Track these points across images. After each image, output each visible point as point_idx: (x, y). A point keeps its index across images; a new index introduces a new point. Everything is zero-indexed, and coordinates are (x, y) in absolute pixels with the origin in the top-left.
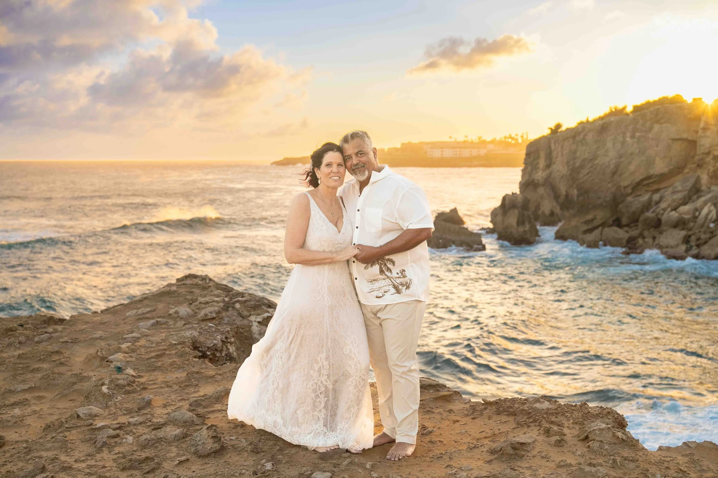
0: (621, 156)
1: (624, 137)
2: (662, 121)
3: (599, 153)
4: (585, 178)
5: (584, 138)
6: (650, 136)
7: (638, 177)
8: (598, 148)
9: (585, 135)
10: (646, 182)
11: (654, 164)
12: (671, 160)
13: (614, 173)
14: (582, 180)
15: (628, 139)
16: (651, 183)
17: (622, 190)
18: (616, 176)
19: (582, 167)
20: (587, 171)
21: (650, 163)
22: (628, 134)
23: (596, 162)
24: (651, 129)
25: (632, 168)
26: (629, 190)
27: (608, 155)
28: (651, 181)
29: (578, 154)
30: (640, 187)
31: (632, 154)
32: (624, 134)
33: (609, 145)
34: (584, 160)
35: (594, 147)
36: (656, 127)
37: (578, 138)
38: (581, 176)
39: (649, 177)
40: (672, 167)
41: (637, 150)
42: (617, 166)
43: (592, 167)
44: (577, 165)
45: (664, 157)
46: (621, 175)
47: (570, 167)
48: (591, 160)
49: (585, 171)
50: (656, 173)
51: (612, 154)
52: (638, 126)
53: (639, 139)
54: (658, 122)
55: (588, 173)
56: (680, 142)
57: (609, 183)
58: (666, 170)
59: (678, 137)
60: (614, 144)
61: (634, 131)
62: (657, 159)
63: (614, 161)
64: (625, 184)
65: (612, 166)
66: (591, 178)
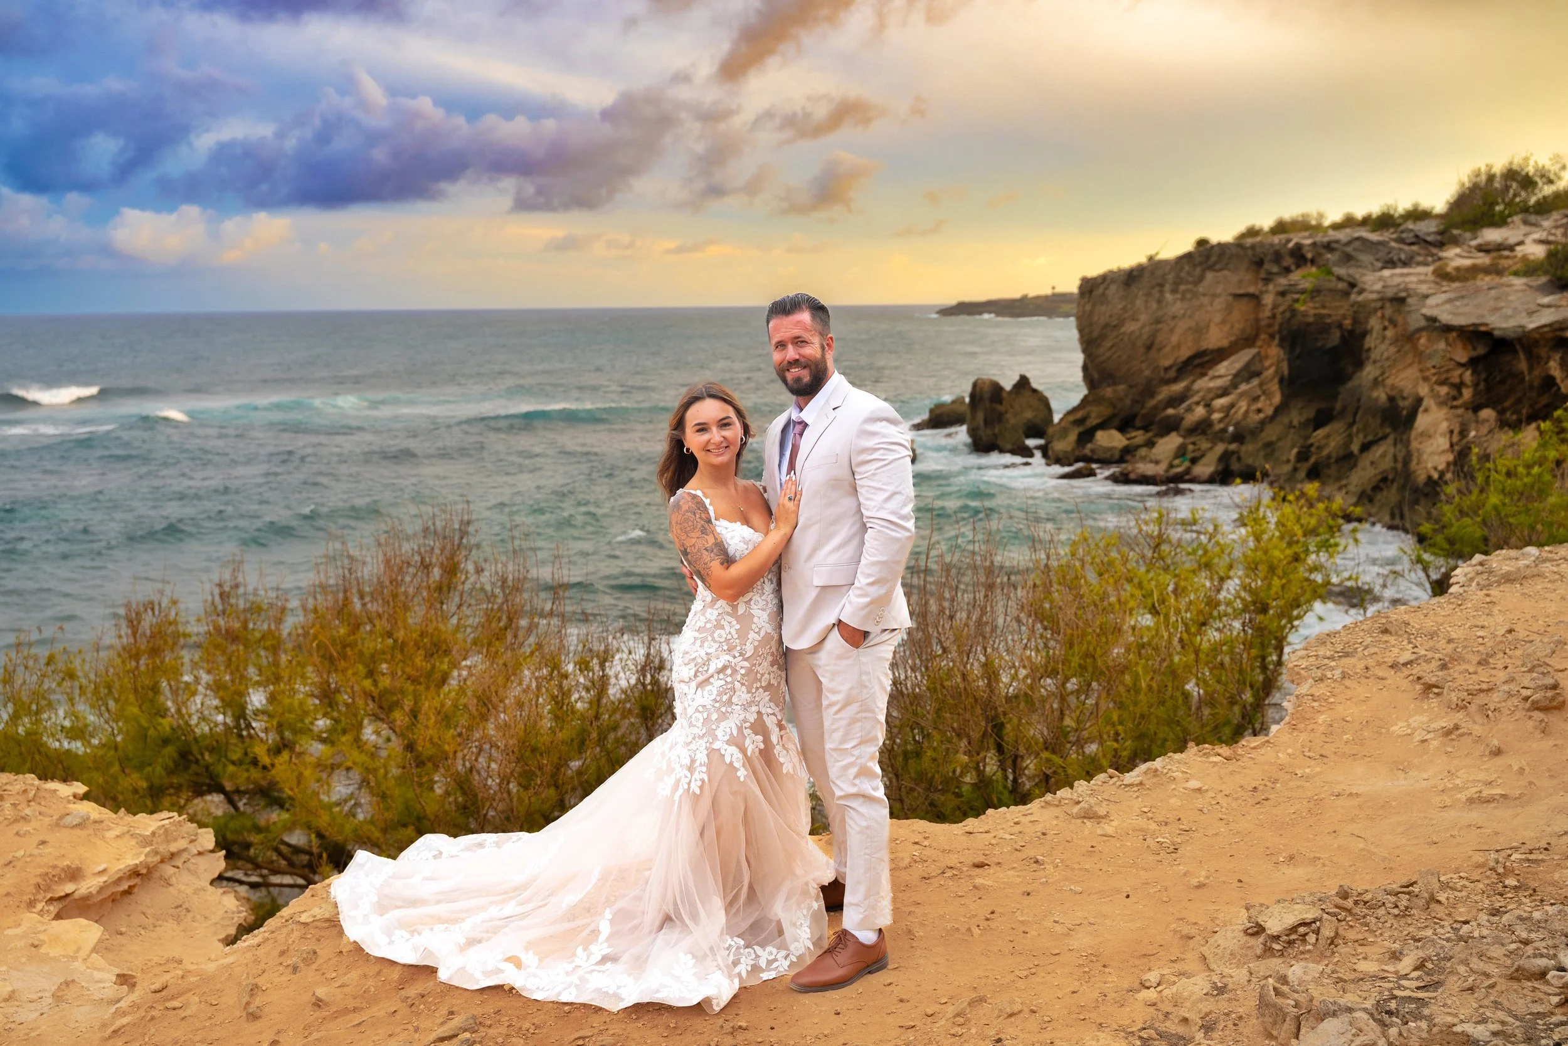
0: (1158, 321)
1: (1161, 292)
2: (1218, 267)
3: (1126, 315)
4: (1108, 354)
5: (1103, 294)
6: (1201, 290)
7: (1185, 353)
8: (1124, 309)
9: (1106, 288)
10: (1197, 361)
11: (1207, 332)
12: (1232, 327)
13: (1149, 347)
14: (1103, 358)
15: (1169, 296)
16: (1208, 362)
17: (1162, 373)
18: (1153, 353)
19: (1103, 337)
20: (1110, 344)
21: (1200, 331)
22: (1167, 287)
23: (1123, 330)
24: (1201, 279)
25: (1174, 339)
26: (1172, 373)
27: (1137, 320)
28: (1206, 358)
29: (1095, 318)
30: (1190, 368)
31: (1174, 318)
32: (1161, 285)
33: (1139, 303)
34: (1106, 326)
35: (1120, 306)
36: (1210, 276)
37: (1095, 293)
38: (1101, 350)
39: (1203, 353)
40: (1233, 338)
41: (1182, 312)
42: (1153, 335)
43: (1117, 337)
44: (1095, 334)
45: (1223, 322)
46: (1160, 350)
47: (1086, 338)
48: (1115, 326)
49: (1107, 344)
50: (1211, 347)
51: (1144, 318)
52: (1183, 274)
53: (1184, 293)
54: (1211, 268)
55: (1112, 347)
56: (1246, 299)
57: (1142, 362)
58: (1225, 343)
59: (1242, 291)
60: (1146, 302)
61: (1178, 282)
62: (1212, 324)
63: (1147, 329)
64: (1167, 363)
65: (1145, 337)
66: (1116, 355)
